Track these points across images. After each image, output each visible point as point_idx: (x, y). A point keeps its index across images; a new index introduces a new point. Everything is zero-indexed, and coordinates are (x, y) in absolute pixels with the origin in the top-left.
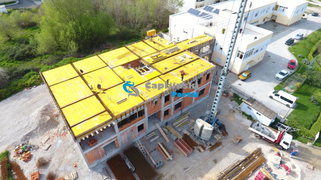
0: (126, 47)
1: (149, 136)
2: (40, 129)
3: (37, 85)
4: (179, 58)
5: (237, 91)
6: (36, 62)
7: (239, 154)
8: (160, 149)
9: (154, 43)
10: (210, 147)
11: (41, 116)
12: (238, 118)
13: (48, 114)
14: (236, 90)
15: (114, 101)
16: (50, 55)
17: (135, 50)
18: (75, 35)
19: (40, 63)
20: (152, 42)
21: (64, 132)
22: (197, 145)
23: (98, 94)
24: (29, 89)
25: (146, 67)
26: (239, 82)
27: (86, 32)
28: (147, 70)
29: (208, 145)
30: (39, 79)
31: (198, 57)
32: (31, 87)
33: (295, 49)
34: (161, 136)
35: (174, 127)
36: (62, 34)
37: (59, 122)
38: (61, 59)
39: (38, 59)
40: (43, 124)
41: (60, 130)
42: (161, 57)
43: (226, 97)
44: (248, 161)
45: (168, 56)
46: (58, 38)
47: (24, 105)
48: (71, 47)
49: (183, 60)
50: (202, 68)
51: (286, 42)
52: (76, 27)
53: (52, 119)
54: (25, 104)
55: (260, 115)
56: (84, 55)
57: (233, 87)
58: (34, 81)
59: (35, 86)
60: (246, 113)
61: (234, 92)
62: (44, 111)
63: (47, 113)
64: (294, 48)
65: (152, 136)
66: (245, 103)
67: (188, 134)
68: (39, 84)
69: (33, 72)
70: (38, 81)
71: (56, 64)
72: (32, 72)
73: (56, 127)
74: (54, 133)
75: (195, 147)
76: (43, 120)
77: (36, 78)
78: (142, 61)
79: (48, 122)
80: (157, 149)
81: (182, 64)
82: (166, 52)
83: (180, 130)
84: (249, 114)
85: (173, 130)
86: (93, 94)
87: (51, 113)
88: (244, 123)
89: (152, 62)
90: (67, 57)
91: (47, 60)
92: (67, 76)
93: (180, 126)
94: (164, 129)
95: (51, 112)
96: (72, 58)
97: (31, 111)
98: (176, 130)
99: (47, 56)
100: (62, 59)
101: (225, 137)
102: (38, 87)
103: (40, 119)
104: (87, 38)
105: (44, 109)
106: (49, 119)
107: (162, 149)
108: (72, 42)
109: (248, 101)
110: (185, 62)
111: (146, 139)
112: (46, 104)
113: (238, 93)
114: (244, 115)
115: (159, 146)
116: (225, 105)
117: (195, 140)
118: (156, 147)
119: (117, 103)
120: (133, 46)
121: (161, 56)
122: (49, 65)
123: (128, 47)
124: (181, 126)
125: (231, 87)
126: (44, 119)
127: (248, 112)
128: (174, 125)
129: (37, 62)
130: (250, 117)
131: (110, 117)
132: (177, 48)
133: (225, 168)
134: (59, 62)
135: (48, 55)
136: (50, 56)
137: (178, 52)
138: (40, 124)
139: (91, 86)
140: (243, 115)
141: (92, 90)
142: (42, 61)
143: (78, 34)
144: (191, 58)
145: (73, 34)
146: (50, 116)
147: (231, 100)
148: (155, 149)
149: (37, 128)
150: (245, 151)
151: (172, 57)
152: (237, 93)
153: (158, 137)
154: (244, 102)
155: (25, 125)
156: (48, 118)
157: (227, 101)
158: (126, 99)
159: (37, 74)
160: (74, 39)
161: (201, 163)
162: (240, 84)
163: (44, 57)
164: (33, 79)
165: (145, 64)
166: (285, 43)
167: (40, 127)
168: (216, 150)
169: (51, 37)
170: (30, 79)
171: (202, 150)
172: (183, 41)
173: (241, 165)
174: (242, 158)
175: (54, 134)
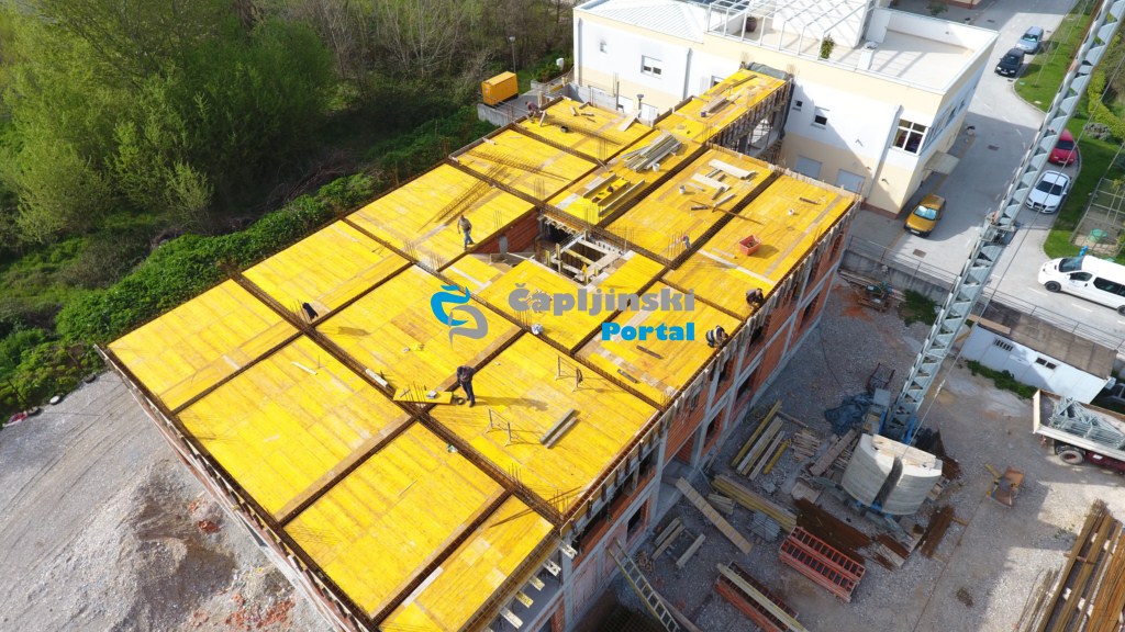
0: (456, 165)
1: (665, 542)
2: (152, 612)
3: (64, 392)
4: (700, 179)
5: (920, 281)
6: (25, 281)
7: (1036, 546)
8: (734, 594)
9: (566, 129)
10: (918, 537)
11: (141, 549)
12: (964, 392)
13: (167, 526)
14: (915, 279)
15: (522, 434)
16: (80, 236)
17: (501, 172)
18: (184, 135)
19: (46, 283)
20: (558, 130)
21: (275, 603)
22: (864, 541)
23: (433, 413)
24: (30, 415)
25: (580, 239)
26: (915, 242)
27: (229, 115)
28: (595, 256)
29: (910, 531)
30: (66, 360)
31: (771, 168)
32: (39, 404)
33: (1037, 87)
34: (712, 530)
35: (744, 479)
36: (126, 140)
37: (233, 555)
38: (140, 249)
39: (33, 266)
40: (162, 582)
41: (249, 595)
42: (625, 187)
43: (884, 311)
44: (1086, 569)
45: (651, 178)
46: (112, 160)
47: (27, 502)
48: (182, 190)
49: (722, 190)
50: (814, 213)
51: (999, 65)
52: (181, 101)
53: (197, 551)
54: (34, 494)
55: (1051, 366)
56: (240, 220)
57: (900, 269)
58: (42, 373)
59: (55, 399)
60: (983, 363)
61: (908, 286)
62: (143, 516)
63: (160, 523)
64: (1033, 86)
65: (672, 538)
66: (984, 327)
67: (812, 496)
68: (73, 386)
69: (29, 333)
70: (63, 373)
71: (130, 278)
72: (20, 335)
73: (228, 583)
74: (226, 613)
75: (862, 552)
76: (158, 565)
77: (50, 359)
78: (550, 219)
79: (183, 567)
80: (716, 597)
81: (728, 207)
82: (638, 166)
83: (771, 488)
84: (998, 366)
85: (747, 490)
86: (408, 417)
87: (179, 518)
88: (992, 407)
89: (601, 214)
90: (168, 237)
91: (75, 264)
92: (244, 344)
93: (766, 471)
94: (713, 497)
95: (176, 512)
96: (192, 238)
97: (75, 526)
98: (754, 489)
99: (68, 245)
100: (147, 252)
101: (955, 482)
102: (70, 399)
103: (139, 563)
104: (238, 140)
105: (142, 509)
106: (184, 551)
107: (745, 595)
108: (179, 167)
109: (989, 319)
110: (733, 197)
111: (655, 556)
112: (143, 477)
113: (925, 290)
114: (979, 376)
115: (729, 581)
116: (894, 344)
117: (849, 520)
118: (706, 585)
119: (544, 443)
120: (484, 156)
121: (624, 183)
122: (92, 287)
123: (464, 159)
124: (768, 467)
125: (893, 266)
126: (158, 559)
127: (996, 360)
128: (740, 468)
129: (30, 277)
130: (1004, 380)
131: (546, 527)
132: (670, 140)
133: (1016, 619)
134: (135, 264)
135: (72, 242)
136: (85, 242)
137: (682, 158)
138: (145, 590)
139: (382, 377)
140: (973, 375)
141: (396, 398)
142: (52, 270)
143: (198, 132)
144: (750, 177)
145: (177, 132)
146: (180, 536)
147: (908, 322)
148: (709, 598)
149: (133, 609)
150: (1051, 527)
151: (670, 183)
152: (919, 289)
153: (702, 538)
154: (979, 325)
155: (69, 608)
156: (178, 550)
157: (893, 327)
158: (574, 413)
159: (48, 339)
160: (183, 152)
161: (913, 616)
162: (918, 253)
163: (57, 251)
164: (39, 363)
165: (570, 229)
166: (998, 72)
167: (150, 600)
168: (944, 547)
169: (74, 158)
170: (23, 366)
171: (897, 560)
172: (678, 108)
173: (1069, 591)
174: (1059, 560)
175: (228, 621)
